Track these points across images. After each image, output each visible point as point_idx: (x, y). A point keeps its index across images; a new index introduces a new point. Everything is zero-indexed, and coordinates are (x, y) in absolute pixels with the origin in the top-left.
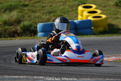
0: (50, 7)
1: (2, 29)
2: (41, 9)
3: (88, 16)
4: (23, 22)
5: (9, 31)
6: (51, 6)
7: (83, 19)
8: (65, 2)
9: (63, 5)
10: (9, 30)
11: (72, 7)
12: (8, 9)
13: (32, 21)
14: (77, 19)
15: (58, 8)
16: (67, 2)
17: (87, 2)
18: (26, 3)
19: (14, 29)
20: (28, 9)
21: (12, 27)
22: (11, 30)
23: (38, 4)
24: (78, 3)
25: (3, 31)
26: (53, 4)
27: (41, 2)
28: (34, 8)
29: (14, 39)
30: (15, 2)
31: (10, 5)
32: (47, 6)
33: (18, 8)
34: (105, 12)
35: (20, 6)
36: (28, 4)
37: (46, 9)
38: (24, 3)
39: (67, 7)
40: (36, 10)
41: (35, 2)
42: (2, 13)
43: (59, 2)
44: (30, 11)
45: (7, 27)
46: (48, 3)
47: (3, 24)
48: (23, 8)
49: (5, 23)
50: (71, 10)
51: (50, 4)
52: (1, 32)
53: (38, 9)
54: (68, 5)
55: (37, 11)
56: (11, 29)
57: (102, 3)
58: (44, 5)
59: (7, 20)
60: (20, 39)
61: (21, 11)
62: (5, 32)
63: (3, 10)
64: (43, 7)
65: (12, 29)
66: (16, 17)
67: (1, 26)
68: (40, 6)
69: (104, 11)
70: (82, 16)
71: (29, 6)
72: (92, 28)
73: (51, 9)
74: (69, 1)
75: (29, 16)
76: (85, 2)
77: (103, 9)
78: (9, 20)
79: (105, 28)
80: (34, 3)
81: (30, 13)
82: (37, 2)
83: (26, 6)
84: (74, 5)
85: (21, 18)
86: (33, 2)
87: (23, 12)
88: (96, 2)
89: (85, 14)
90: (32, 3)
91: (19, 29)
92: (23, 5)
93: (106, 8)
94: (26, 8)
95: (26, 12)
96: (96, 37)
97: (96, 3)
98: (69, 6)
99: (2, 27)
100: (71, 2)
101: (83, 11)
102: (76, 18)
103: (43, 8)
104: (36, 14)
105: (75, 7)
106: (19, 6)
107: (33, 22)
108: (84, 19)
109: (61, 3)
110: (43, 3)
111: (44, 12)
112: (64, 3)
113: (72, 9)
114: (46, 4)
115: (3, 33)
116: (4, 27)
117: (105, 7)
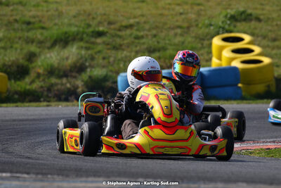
0: (154, 39)
1: (43, 85)
2: (133, 42)
3: (233, 59)
4: (89, 70)
5: (58, 90)
6: (155, 36)
7: (221, 65)
8: (188, 28)
9: (181, 35)
10: (59, 87)
11: (204, 40)
12: (61, 40)
13: (110, 68)
14: (210, 66)
15: (169, 40)
16: (192, 29)
17: (235, 29)
18: (101, 29)
19: (68, 85)
20: (104, 43)
21: (64, 80)
22: (63, 87)
23: (128, 32)
24: (217, 30)
25: (46, 89)
26: (162, 32)
27: (135, 28)
28: (118, 41)
29: (55, 105)
30: (76, 26)
31: (66, 33)
32: (147, 35)
33: (82, 40)
34: (274, 52)
35: (87, 35)
36: (106, 30)
37: (144, 43)
38: (97, 29)
39: (189, 39)
40: (121, 45)
41: (122, 26)
42: (46, 51)
43: (173, 29)
44: (109, 47)
45: (53, 80)
46: (149, 30)
47: (46, 73)
48: (93, 40)
49: (51, 72)
50: (200, 45)
51: (154, 32)
52: (42, 90)
53: (125, 42)
54: (193, 35)
55: (123, 47)
56: (62, 84)
57: (271, 31)
58: (142, 34)
59: (56, 65)
60: (67, 106)
61: (88, 45)
62: (49, 90)
63: (48, 44)
64: (137, 38)
65: (66, 84)
66: (75, 59)
67: (41, 79)
68: (131, 35)
69: (273, 48)
70: (220, 58)
71: (108, 35)
72: (240, 85)
73: (156, 43)
74: (197, 25)
75: (104, 58)
76: (232, 28)
77: (271, 44)
78: (59, 64)
79: (268, 86)
80: (120, 30)
81: (109, 51)
82: (127, 27)
83: (100, 34)
84: (208, 34)
85: (86, 60)
86: (117, 26)
87: (93, 49)
88: (255, 28)
89: (227, 54)
90: (115, 29)
91: (80, 85)
92: (93, 32)
93: (277, 43)
94: (99, 40)
95: (100, 48)
96: (238, 103)
97: (256, 31)
98: (196, 37)
99: (44, 80)
100: (201, 28)
101: (221, 49)
102: (208, 63)
103: (137, 41)
104: (120, 53)
105: (208, 40)
106: (85, 36)
107: (111, 71)
108: (224, 64)
109: (179, 31)
110: (137, 30)
111: (138, 48)
112: (186, 30)
113: (202, 44)
114: (146, 32)
115: (45, 93)
116: (46, 80)
117: (274, 40)
